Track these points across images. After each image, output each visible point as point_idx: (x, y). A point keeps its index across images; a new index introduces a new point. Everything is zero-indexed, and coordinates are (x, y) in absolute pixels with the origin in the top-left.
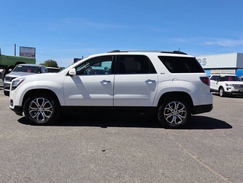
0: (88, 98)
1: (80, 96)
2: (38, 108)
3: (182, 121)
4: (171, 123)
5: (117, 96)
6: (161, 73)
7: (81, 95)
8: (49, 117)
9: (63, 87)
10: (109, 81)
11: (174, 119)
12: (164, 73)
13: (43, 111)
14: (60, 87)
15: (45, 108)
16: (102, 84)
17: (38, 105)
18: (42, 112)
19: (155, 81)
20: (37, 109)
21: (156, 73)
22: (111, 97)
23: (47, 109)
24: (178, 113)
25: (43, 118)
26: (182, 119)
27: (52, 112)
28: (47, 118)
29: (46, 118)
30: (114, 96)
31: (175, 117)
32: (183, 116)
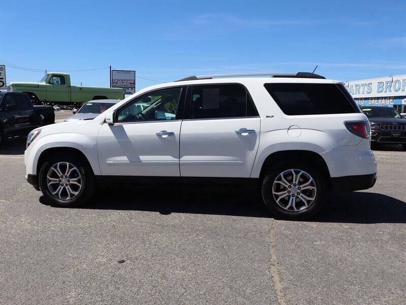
0: (136, 162)
1: (124, 159)
2: (61, 179)
3: (307, 206)
4: (286, 208)
5: (186, 158)
6: (267, 117)
7: (126, 157)
8: (76, 193)
9: (97, 144)
10: (172, 133)
11: (292, 202)
12: (273, 116)
13: (68, 183)
14: (93, 143)
15: (71, 180)
16: (160, 139)
17: (60, 174)
18: (67, 185)
19: (254, 131)
20: (58, 180)
21: (259, 115)
22: (175, 160)
23: (73, 181)
24: (299, 191)
25: (68, 196)
26: (308, 202)
27: (80, 186)
28: (74, 195)
29: (72, 195)
30: (180, 160)
31: (294, 198)
32: (310, 196)
